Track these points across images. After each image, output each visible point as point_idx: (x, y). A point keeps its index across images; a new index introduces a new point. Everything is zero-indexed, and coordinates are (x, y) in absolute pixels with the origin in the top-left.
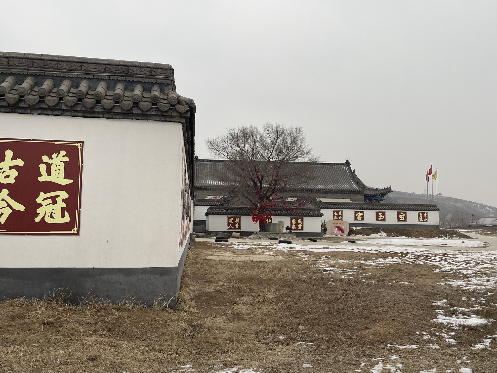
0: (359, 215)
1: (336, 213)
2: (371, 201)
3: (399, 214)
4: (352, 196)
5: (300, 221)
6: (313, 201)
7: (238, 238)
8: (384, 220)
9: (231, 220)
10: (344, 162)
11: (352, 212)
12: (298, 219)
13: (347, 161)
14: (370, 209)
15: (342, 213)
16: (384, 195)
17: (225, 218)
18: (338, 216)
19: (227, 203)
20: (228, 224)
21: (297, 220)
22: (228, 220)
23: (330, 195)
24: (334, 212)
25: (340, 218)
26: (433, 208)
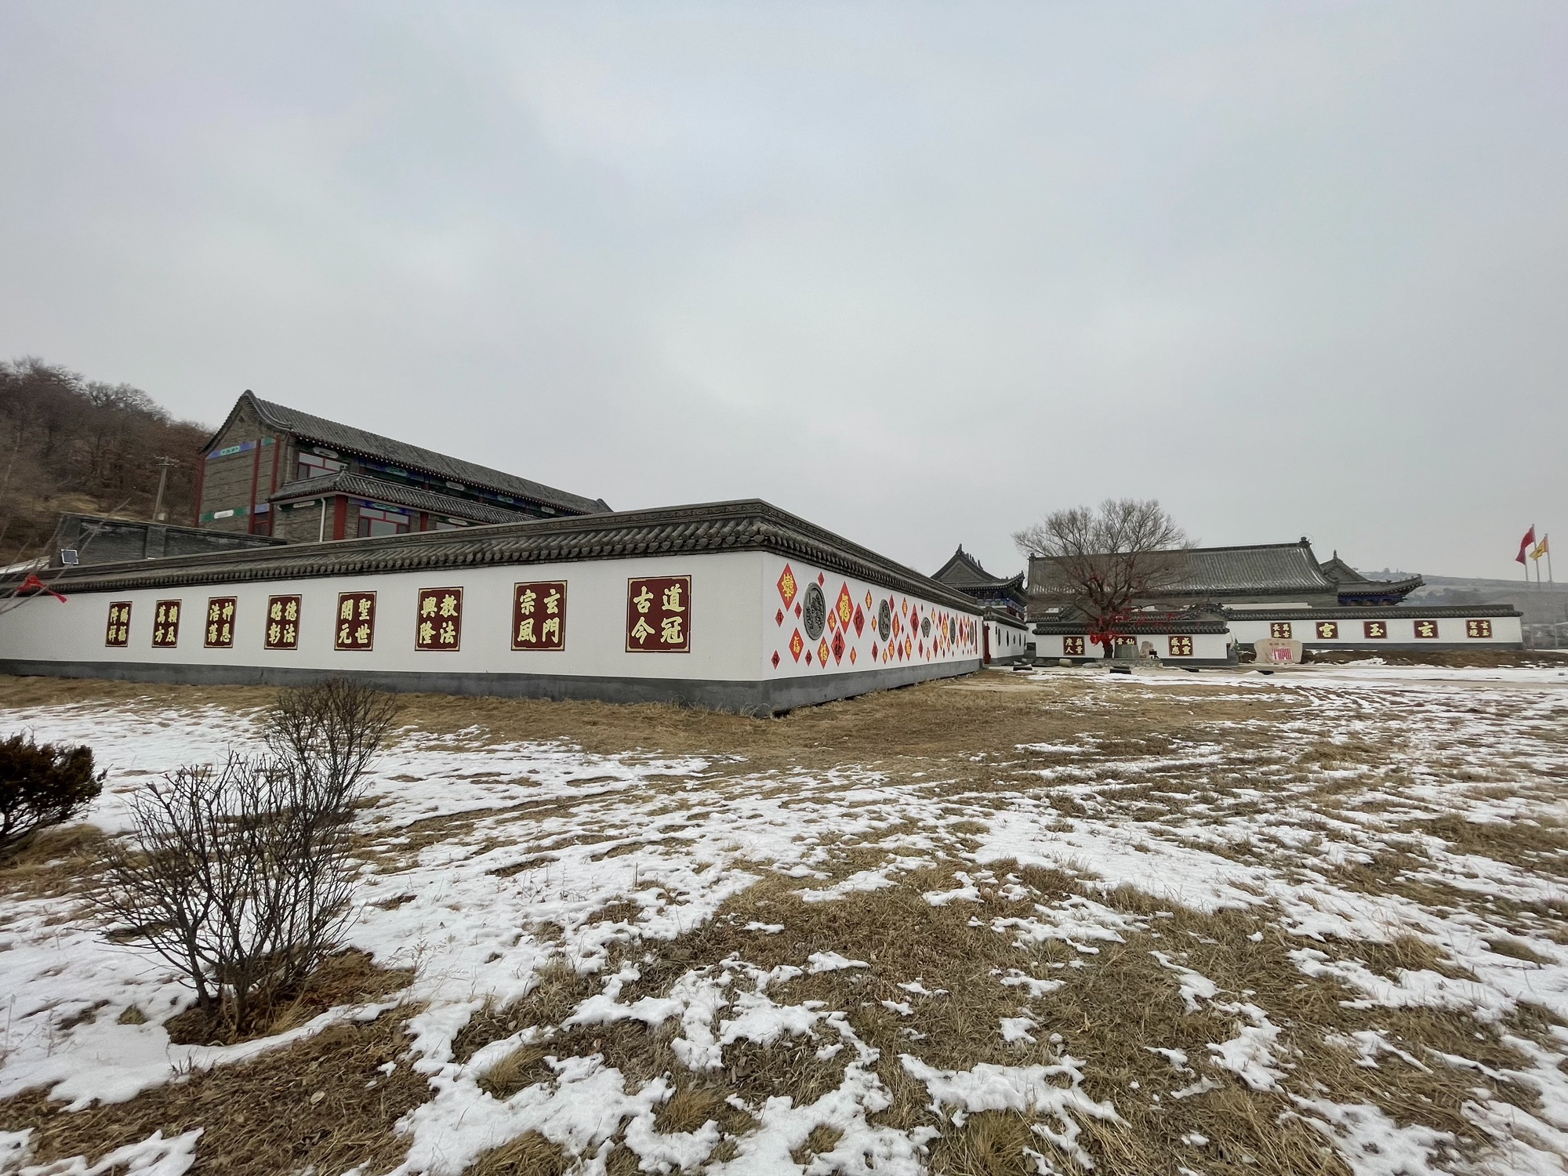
0: (1327, 629)
1: (1276, 627)
2: (1376, 603)
3: (1418, 625)
4: (1311, 597)
5: (1185, 641)
6: (1215, 609)
7: (1067, 666)
8: (1384, 635)
9: (1069, 641)
10: (1298, 540)
11: (1312, 624)
12: (1183, 638)
13: (1304, 539)
14: (1349, 618)
15: (1289, 626)
16: (1406, 591)
17: (1060, 638)
18: (1281, 632)
19: (1066, 617)
20: (1066, 648)
21: (1180, 640)
22: (1065, 642)
23: (1265, 598)
24: (1273, 625)
25: (1286, 635)
26: (1507, 611)
